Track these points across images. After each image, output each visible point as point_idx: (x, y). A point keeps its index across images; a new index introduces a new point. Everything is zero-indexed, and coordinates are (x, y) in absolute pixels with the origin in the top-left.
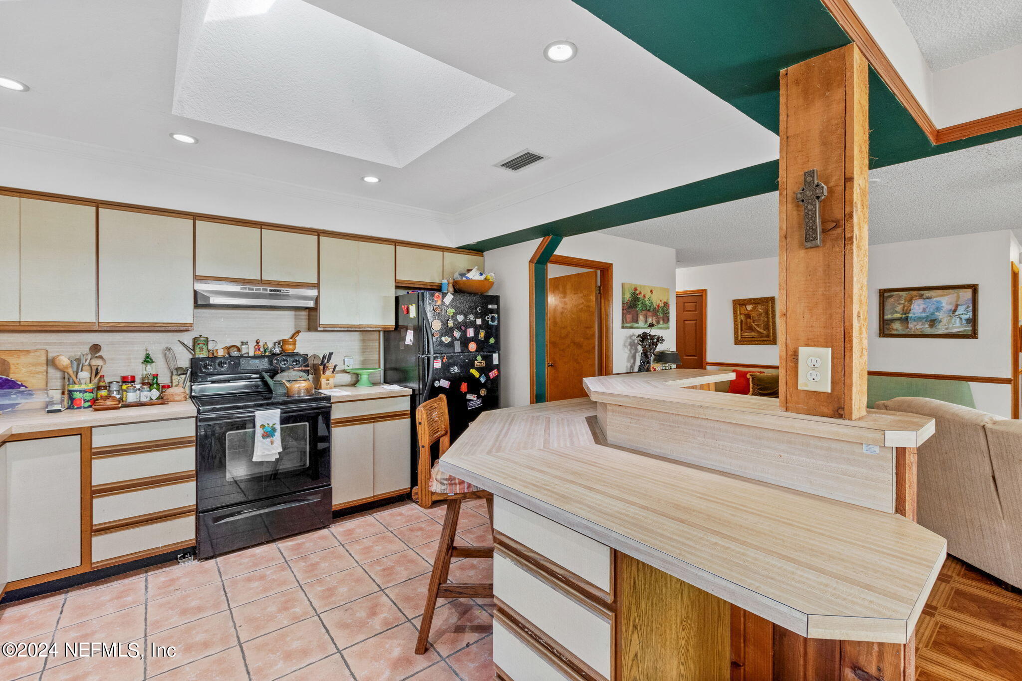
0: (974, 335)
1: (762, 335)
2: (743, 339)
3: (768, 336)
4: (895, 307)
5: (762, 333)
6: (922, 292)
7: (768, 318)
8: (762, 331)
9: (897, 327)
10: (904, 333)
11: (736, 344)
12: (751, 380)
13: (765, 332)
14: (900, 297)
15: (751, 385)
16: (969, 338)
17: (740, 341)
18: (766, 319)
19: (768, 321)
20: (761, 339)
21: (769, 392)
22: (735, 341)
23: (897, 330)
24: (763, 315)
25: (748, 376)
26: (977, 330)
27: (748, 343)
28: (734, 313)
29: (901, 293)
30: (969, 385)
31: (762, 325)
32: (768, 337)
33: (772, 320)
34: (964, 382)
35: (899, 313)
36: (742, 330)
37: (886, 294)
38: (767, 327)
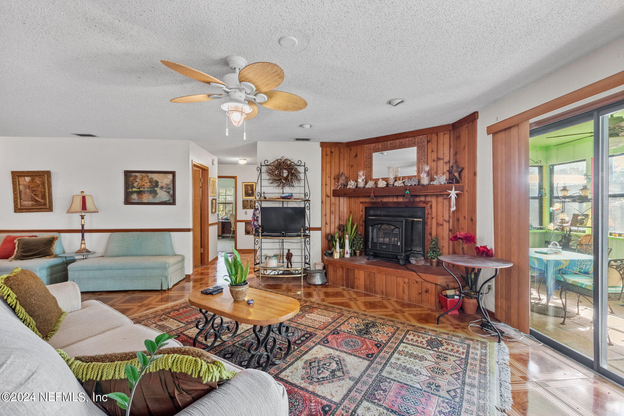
0: (174, 203)
1: (40, 203)
2: (22, 208)
3: (45, 204)
4: (134, 184)
5: (40, 202)
6: (148, 174)
7: (44, 188)
8: (40, 200)
9: (135, 197)
10: (138, 202)
11: (15, 212)
12: (17, 245)
13: (42, 201)
14: (136, 177)
15: (17, 248)
16: (171, 205)
17: (20, 209)
18: (43, 190)
19: (45, 192)
20: (38, 207)
21: (33, 253)
22: (15, 209)
23: (134, 199)
24: (40, 186)
25: (16, 241)
26: (175, 200)
27: (27, 210)
28: (13, 184)
29: (137, 174)
30: (170, 234)
31: (40, 195)
32: (45, 206)
33: (48, 191)
34: (167, 232)
35: (136, 188)
36: (21, 199)
37: (128, 174)
38: (44, 197)
